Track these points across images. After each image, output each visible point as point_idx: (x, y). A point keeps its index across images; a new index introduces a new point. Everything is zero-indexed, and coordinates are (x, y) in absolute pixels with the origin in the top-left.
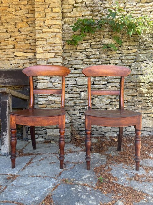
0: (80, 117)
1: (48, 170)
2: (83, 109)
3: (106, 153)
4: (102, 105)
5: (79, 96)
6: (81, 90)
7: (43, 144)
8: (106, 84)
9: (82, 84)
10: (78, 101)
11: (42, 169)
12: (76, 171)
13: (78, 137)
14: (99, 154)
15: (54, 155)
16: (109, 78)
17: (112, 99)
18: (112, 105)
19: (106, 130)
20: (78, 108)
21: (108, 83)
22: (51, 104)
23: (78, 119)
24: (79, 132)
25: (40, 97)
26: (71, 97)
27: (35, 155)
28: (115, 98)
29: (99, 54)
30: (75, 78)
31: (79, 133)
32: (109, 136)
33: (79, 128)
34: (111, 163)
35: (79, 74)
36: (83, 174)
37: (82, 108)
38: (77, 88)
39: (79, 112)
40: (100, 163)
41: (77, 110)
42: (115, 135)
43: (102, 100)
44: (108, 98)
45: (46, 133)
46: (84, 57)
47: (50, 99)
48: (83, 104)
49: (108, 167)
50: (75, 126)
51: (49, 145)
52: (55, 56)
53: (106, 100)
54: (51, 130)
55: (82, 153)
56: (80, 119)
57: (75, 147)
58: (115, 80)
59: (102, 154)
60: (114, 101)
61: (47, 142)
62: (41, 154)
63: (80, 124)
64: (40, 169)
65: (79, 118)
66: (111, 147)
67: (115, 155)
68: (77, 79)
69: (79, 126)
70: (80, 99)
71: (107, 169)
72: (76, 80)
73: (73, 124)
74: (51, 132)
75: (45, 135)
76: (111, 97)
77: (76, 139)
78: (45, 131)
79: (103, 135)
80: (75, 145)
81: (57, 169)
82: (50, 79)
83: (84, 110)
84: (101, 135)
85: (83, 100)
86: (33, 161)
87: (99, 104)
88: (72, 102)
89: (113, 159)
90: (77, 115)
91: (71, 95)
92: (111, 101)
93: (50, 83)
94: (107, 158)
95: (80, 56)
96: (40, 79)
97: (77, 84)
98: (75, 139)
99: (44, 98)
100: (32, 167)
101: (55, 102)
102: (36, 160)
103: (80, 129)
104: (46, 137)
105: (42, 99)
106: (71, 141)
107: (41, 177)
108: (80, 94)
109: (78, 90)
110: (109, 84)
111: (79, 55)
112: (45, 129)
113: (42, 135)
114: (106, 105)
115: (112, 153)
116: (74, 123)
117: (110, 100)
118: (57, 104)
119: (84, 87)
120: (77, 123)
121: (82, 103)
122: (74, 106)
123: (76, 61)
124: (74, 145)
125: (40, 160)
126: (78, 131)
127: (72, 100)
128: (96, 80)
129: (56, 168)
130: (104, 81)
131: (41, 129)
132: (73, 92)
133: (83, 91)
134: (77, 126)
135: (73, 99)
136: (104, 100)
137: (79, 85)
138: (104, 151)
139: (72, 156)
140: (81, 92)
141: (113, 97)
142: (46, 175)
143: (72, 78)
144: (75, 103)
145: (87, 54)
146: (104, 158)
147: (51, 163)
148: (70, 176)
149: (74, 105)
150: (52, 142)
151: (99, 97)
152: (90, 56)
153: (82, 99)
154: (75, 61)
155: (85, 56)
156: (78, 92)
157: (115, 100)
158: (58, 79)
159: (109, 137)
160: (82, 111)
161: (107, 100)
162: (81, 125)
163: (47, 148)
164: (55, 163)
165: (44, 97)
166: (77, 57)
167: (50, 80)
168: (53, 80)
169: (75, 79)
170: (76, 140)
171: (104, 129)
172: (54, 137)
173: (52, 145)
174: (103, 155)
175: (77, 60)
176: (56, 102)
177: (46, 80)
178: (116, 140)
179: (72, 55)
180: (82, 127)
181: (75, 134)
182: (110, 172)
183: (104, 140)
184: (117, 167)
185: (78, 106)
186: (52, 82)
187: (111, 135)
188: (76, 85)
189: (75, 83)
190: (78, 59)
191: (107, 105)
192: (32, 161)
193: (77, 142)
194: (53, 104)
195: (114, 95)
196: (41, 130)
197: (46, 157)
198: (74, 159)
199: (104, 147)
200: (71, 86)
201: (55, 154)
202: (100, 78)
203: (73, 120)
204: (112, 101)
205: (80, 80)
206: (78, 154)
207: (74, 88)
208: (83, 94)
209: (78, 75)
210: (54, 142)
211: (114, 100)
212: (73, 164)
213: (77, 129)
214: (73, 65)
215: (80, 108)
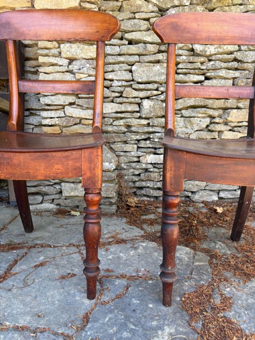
0: (139, 157)
1: (53, 303)
2: (145, 140)
3: (205, 246)
4: (189, 131)
5: (138, 109)
6: (142, 94)
7: (52, 218)
8: (201, 82)
9: (145, 79)
10: (134, 122)
11: (36, 297)
12: (133, 307)
13: (133, 201)
14: (188, 249)
15: (74, 249)
16: (210, 67)
17: (214, 118)
18: (212, 131)
19: (196, 187)
20: (134, 137)
21: (207, 78)
22: (71, 126)
23: (135, 162)
24: (135, 190)
25: (46, 107)
26: (119, 110)
27: (25, 250)
28: (220, 117)
29: (190, 4)
30: (129, 65)
31: (135, 192)
32: (202, 200)
33: (134, 182)
34: (226, 280)
35: (139, 55)
36: (155, 323)
37: (143, 137)
38: (134, 89)
39: (135, 146)
40: (196, 280)
41: (133, 142)
42: (215, 198)
43: (192, 119)
44: (204, 115)
45: (61, 192)
46: (152, 12)
47: (68, 114)
48: (146, 129)
49: (222, 295)
50: (126, 178)
51: (65, 220)
52: (82, 3)
53: (199, 119)
54: (72, 185)
55: (144, 244)
56: (139, 162)
57: (127, 227)
58: (223, 73)
59: (194, 248)
60: (218, 123)
61: (62, 212)
62: (42, 246)
63: (137, 173)
64: (28, 299)
65: (136, 159)
66: (213, 230)
67: (229, 252)
68: (134, 68)
69: (136, 178)
70: (140, 118)
71: (217, 301)
72: (131, 71)
73: (123, 172)
74: (72, 189)
75: (57, 196)
76: (211, 113)
77: (129, 207)
78: (58, 187)
79: (188, 197)
80: (127, 223)
81: (78, 298)
82: (70, 64)
83: (148, 142)
84: (183, 199)
85: (146, 118)
86: (16, 269)
87: (184, 129)
88: (122, 122)
89: (227, 265)
90: (133, 153)
91: (119, 107)
92: (211, 123)
93: (68, 73)
94: (211, 263)
95: (142, 10)
96: (44, 63)
97: (133, 80)
98: (127, 205)
99: (56, 110)
100: (10, 290)
101: (80, 120)
102: (24, 267)
103: (137, 184)
104: (60, 201)
105: (49, 112)
106: (117, 211)
107: (27, 333)
108: (139, 104)
109: (135, 94)
110: (210, 81)
111: (140, 7)
112: (59, 184)
113: (53, 197)
114: (199, 132)
115: (221, 248)
116: (125, 171)
117: (208, 120)
118: (85, 125)
119: (150, 86)
120: (132, 170)
121: (144, 125)
122: (124, 133)
123: (132, 22)
124: (124, 220)
125: (36, 266)
126: (134, 188)
127: (122, 118)
128: (179, 71)
129: (74, 296)
130: (198, 75)
131: (48, 183)
132: (125, 100)
133: (148, 98)
134: (131, 177)
135: (122, 115)
136: (196, 118)
137: (139, 83)
138: (199, 239)
139: (121, 254)
140: (141, 99)
141: (216, 113)
142: (42, 324)
143: (121, 65)
144: (129, 127)
145: (160, 5)
146: (202, 261)
147: (63, 278)
148: (115, 329)
149: (126, 130)
150: (73, 213)
151: (183, 111)
152: (168, 10)
153: (144, 116)
154: (130, 21)
155: (156, 9)
156: (136, 99)
157: (221, 121)
158: (88, 65)
159: (203, 202)
160: (142, 144)
161: (203, 120)
162: (139, 175)
163: (61, 230)
164: (75, 275)
165: (56, 107)
166: (134, 13)
167: (70, 66)
168: (76, 67)
169: (130, 67)
170: (129, 209)
171: (191, 186)
172: (79, 201)
173: (72, 220)
174: (197, 252)
175: (134, 18)
176: (82, 121)
177: (60, 66)
178: (221, 212)
179: (124, 6)
180: (143, 181)
181: (126, 195)
182: (230, 314)
183: (191, 209)
184: (245, 295)
185: (134, 132)
186: (75, 71)
187: (205, 199)
188: (132, 83)
189: (128, 76)
190: (137, 16)
191: (202, 132)
192: (13, 271)
193: (132, 213)
194: (76, 126)
195: (219, 108)
196: (49, 185)
197: (54, 258)
198: (125, 264)
199: (197, 229)
200: (120, 83)
201: (78, 246)
202: (189, 66)
203: (123, 165)
204: (214, 123)
205: (140, 70)
206: (136, 248)
207: (126, 89)
208: (146, 104)
209: (136, 58)
210: (78, 214)
211: (217, 120)
212: (124, 282)
213: (130, 184)
214: (126, 32)
215: (138, 137)
